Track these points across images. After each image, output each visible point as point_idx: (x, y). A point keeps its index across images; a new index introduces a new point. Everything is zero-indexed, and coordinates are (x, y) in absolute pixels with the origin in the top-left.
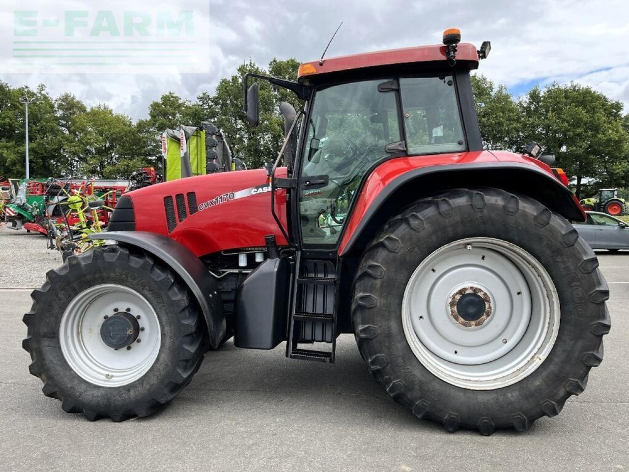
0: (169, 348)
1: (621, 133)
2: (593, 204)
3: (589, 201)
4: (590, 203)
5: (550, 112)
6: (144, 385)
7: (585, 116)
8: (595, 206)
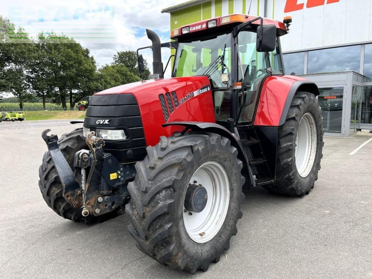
0: (237, 197)
1: (92, 67)
2: (85, 104)
3: (83, 102)
4: (83, 104)
5: (53, 50)
6: (227, 228)
7: (73, 54)
8: (86, 105)
